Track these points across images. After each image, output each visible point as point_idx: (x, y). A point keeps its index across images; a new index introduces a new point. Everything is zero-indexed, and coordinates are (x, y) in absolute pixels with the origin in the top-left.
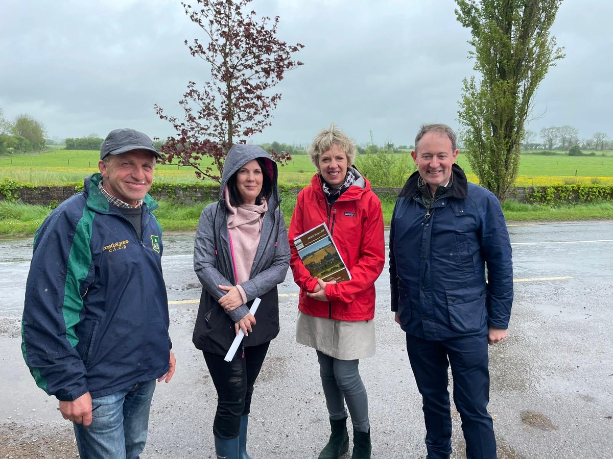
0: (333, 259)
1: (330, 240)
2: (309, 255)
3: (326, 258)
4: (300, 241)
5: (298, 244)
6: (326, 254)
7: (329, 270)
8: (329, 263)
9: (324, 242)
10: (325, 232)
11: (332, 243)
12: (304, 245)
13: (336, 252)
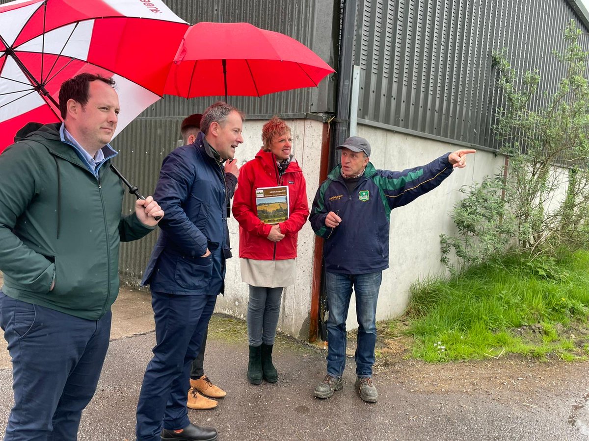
0: (283, 213)
1: (286, 199)
2: (264, 204)
3: (278, 210)
4: (262, 191)
5: (259, 193)
6: (279, 208)
7: (276, 219)
8: (278, 215)
9: (281, 199)
10: (286, 192)
11: (287, 202)
12: (264, 196)
13: (287, 209)
